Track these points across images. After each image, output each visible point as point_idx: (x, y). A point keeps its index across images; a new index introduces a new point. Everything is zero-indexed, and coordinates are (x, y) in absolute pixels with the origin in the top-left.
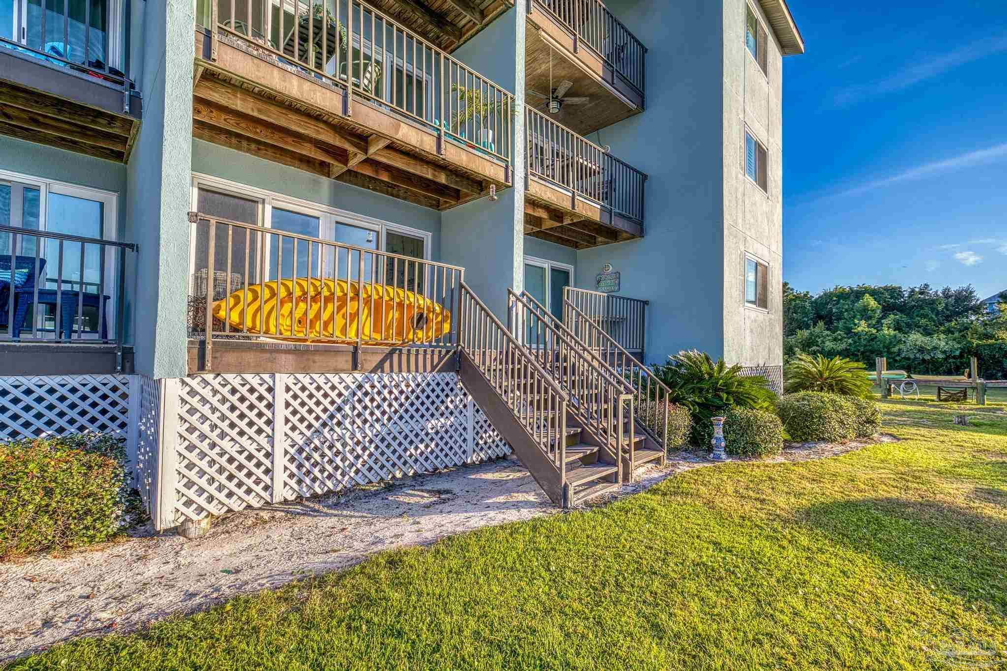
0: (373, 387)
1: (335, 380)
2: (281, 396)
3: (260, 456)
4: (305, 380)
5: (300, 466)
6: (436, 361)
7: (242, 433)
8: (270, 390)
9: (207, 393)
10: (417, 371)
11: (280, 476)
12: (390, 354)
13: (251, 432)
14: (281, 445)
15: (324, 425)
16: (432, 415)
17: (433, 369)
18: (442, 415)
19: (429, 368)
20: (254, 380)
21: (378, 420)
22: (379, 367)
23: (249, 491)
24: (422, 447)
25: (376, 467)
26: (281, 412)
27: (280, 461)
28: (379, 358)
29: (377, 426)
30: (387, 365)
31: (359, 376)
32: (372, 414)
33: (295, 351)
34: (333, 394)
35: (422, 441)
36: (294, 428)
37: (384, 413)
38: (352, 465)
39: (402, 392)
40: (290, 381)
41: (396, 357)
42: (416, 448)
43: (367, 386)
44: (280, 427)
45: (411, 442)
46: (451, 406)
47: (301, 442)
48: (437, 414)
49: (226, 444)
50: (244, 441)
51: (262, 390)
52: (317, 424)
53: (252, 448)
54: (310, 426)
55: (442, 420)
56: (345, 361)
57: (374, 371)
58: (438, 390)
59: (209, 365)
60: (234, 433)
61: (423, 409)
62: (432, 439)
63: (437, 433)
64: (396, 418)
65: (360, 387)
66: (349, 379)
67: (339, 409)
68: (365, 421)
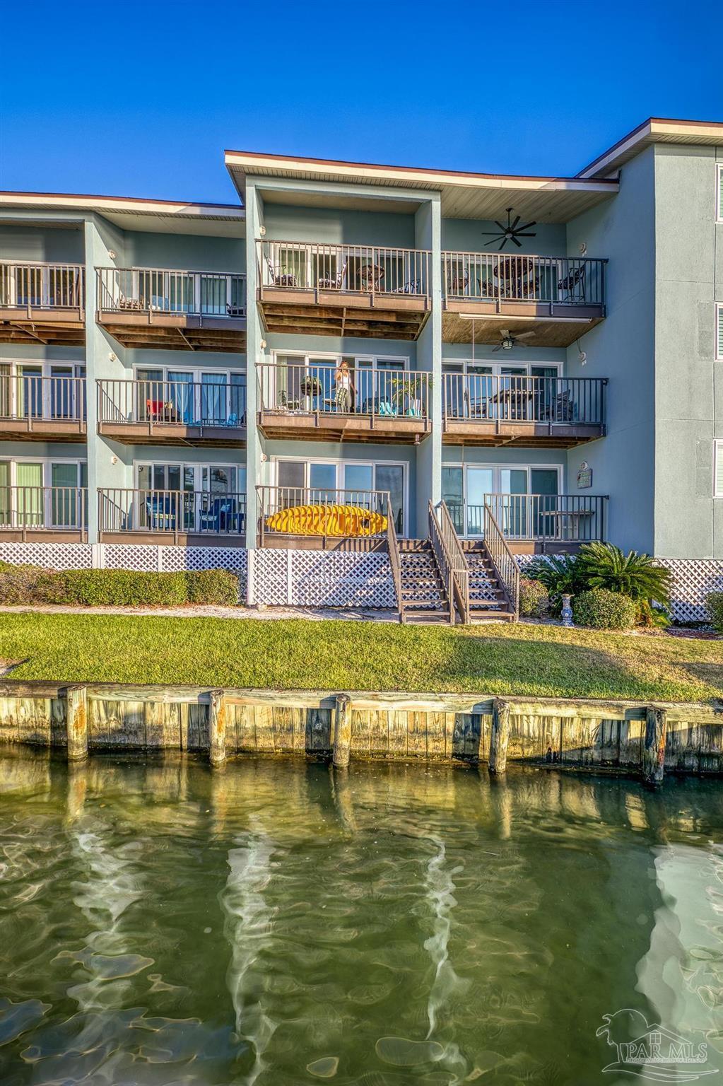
0: (334, 558)
1: (315, 553)
2: (290, 559)
3: (283, 583)
4: (301, 553)
5: (299, 591)
6: (372, 546)
7: (275, 573)
8: (286, 556)
9: (263, 556)
10: (360, 551)
11: (290, 594)
12: (344, 541)
13: (279, 573)
14: (291, 580)
15: (310, 574)
16: (371, 576)
17: (371, 550)
18: (378, 576)
19: (368, 549)
20: (280, 552)
21: (337, 575)
22: (338, 547)
23: (279, 597)
24: (364, 592)
25: (337, 599)
26: (290, 566)
27: (290, 587)
28: (338, 543)
29: (338, 578)
30: (342, 547)
31: (327, 552)
32: (334, 571)
33: (297, 539)
34: (314, 560)
35: (364, 589)
36: (296, 574)
37: (341, 572)
38: (324, 595)
39: (351, 562)
40: (294, 553)
41: (347, 543)
42: (361, 593)
43: (331, 558)
44: (290, 573)
45: (357, 589)
46: (384, 572)
47: (299, 579)
48: (374, 576)
49: (270, 576)
50: (276, 576)
51: (283, 556)
52: (306, 573)
53: (279, 580)
54: (303, 574)
55: (378, 579)
56: (319, 545)
57: (335, 550)
58: (375, 563)
59: (263, 545)
60: (272, 572)
61: (365, 572)
62: (371, 589)
63: (374, 586)
64: (347, 575)
65: (327, 557)
66: (321, 553)
67: (317, 567)
68: (330, 575)
